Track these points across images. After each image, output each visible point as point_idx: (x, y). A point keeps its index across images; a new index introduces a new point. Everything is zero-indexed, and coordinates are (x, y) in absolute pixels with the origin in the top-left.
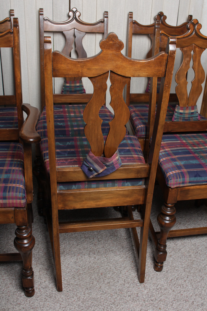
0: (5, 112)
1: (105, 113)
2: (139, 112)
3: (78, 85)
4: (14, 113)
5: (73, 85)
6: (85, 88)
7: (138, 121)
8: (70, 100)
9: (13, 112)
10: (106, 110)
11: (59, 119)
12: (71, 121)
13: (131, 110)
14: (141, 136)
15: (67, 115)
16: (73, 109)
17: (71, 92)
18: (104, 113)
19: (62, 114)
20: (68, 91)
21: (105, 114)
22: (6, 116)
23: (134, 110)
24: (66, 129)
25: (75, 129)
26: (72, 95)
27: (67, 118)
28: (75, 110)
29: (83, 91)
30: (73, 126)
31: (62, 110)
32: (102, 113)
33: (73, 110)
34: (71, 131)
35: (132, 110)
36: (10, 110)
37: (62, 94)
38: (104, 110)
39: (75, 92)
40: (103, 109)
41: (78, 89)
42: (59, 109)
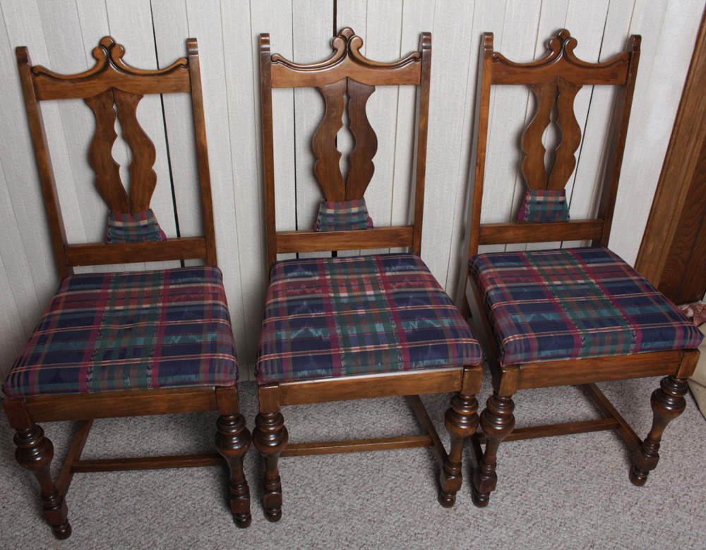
0: (182, 286)
1: (423, 286)
2: (505, 282)
3: (355, 210)
4: (203, 287)
5: (342, 211)
6: (370, 215)
8: (336, 244)
9: (202, 285)
10: (424, 273)
11: (313, 315)
12: (344, 321)
13: (484, 272)
14: (514, 361)
15: (331, 297)
16: (344, 274)
17: (338, 226)
18: (419, 287)
19: (319, 296)
20: (330, 225)
21: (423, 289)
22: (185, 300)
23: (490, 273)
24: (332, 351)
25: (355, 349)
26: (340, 234)
27: (329, 308)
28: (350, 277)
29: (368, 224)
30: (347, 342)
31: (317, 278)
32: (415, 286)
33: (345, 277)
34: (344, 359)
35: (486, 274)
36: (194, 279)
37: (316, 231)
38: (419, 275)
39: (349, 226)
40: (417, 273)
41: (356, 219)
42: (311, 276)
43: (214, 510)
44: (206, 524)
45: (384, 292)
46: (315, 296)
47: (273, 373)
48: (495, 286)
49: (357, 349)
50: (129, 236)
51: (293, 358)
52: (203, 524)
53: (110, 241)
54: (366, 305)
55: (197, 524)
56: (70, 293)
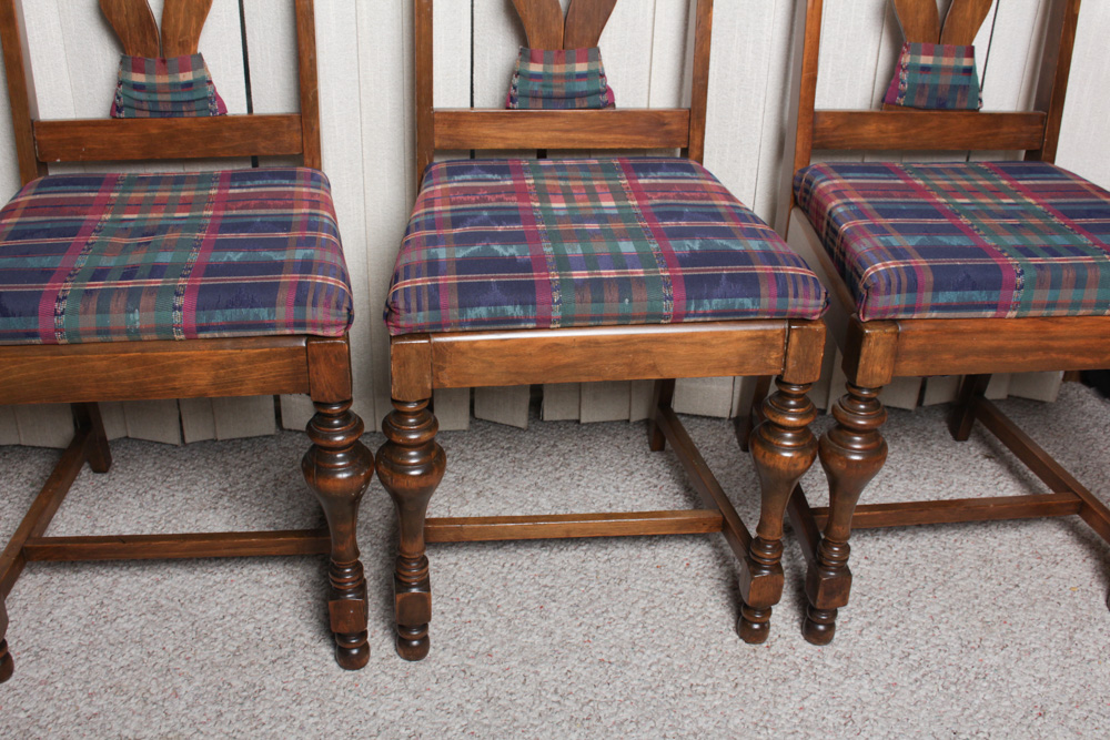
0: (252, 190)
1: (708, 198)
2: (864, 196)
3: (581, 68)
4: (293, 192)
5: (557, 69)
6: (610, 83)
7: (868, 237)
8: (545, 135)
9: (291, 189)
10: (710, 183)
11: (500, 229)
12: (556, 237)
13: (824, 184)
14: (885, 311)
15: (535, 208)
16: (560, 178)
17: (550, 100)
18: (702, 199)
19: (511, 204)
20: (535, 97)
21: (710, 202)
22: (255, 207)
23: (835, 185)
24: (535, 276)
25: (579, 275)
26: (553, 115)
27: (533, 220)
28: (570, 183)
29: (605, 98)
30: (564, 263)
31: (509, 183)
32: (694, 198)
33: (562, 183)
34: (557, 289)
35: (828, 187)
36: (276, 182)
37: (508, 108)
38: (701, 186)
39: (569, 99)
40: (696, 181)
41: (582, 86)
42: (498, 180)
43: (297, 639)
44: (279, 662)
45: (635, 203)
46: (504, 204)
47: (419, 309)
48: (845, 200)
49: (583, 275)
50: (156, 102)
51: (459, 284)
52: (274, 662)
53: (120, 112)
54: (601, 218)
55: (263, 662)
56: (38, 196)
